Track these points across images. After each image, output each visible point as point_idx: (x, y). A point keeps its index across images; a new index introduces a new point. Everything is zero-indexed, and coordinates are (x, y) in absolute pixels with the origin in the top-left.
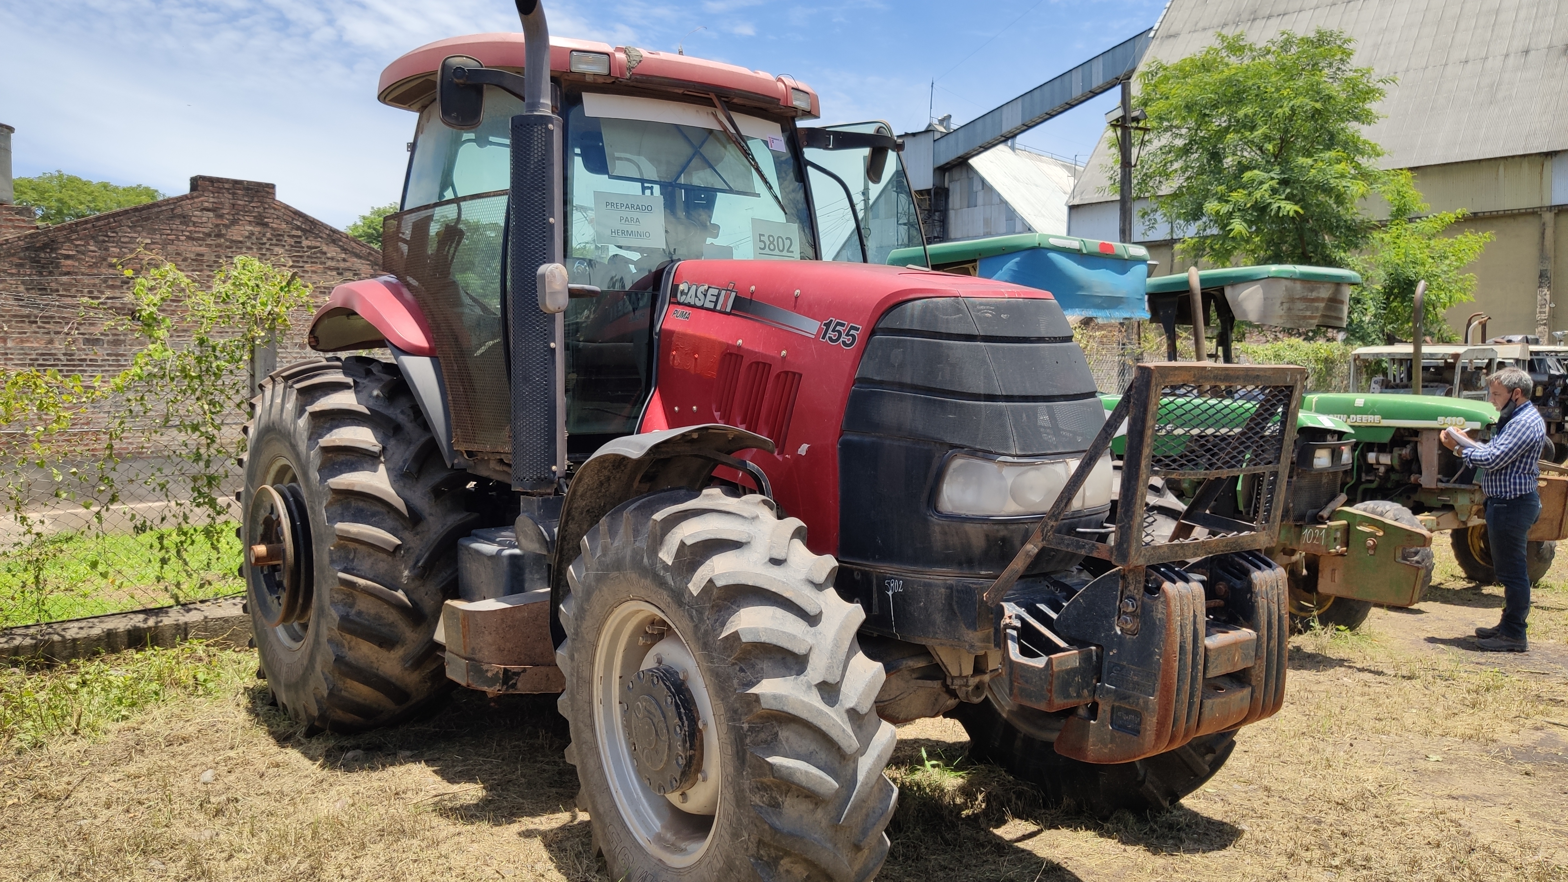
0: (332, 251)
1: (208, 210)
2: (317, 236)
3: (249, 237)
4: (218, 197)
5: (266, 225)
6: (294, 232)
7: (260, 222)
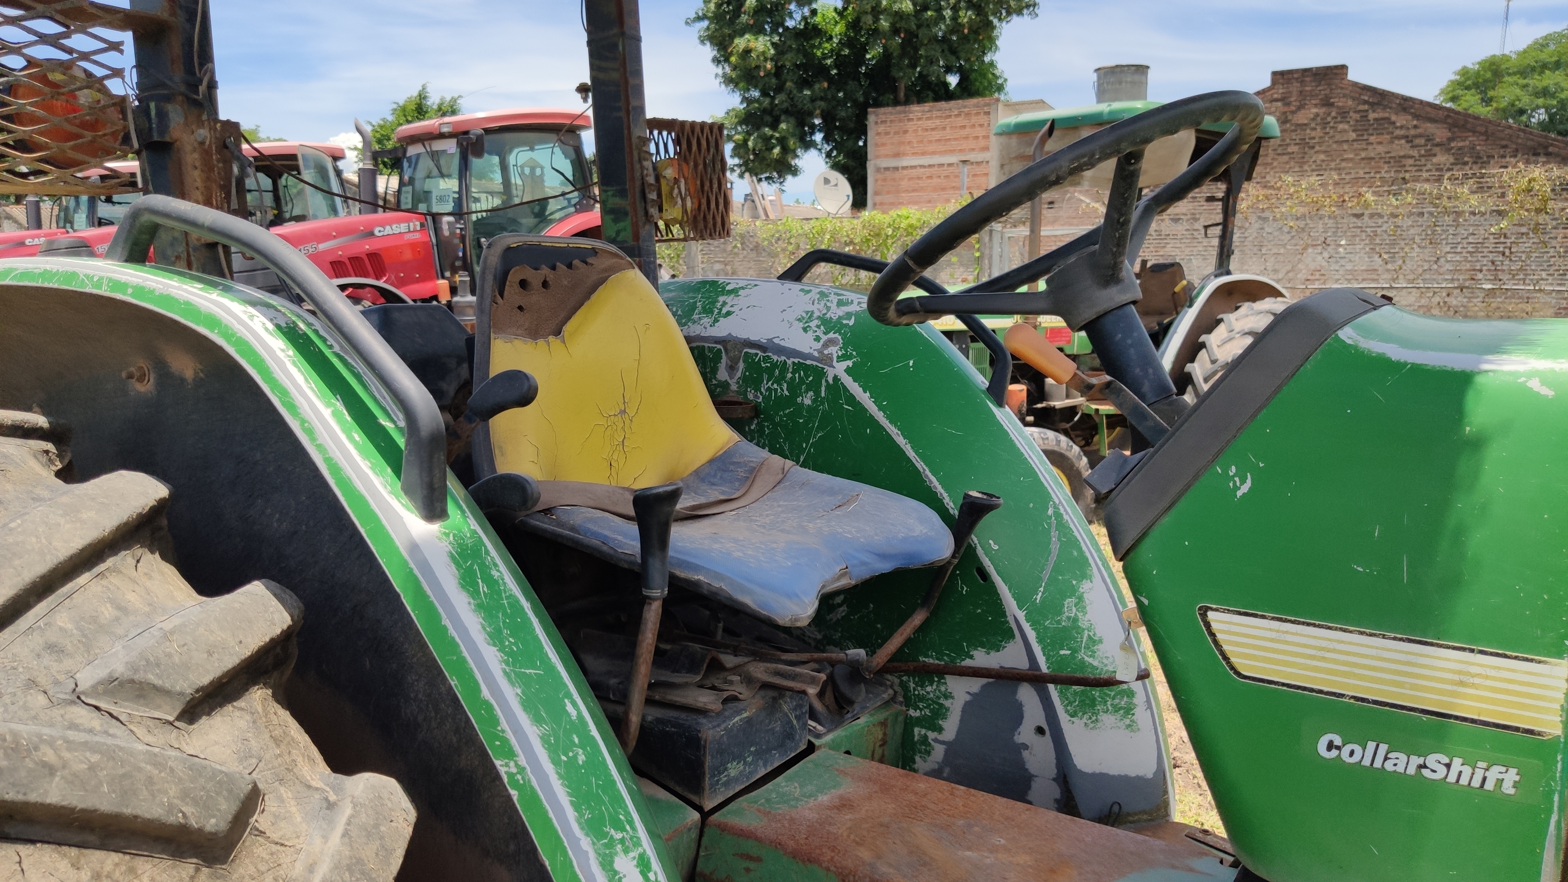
0: (1401, 120)
1: (1277, 100)
2: (1385, 107)
3: (1313, 119)
4: (1288, 88)
5: (1332, 105)
6: (1361, 107)
7: (1327, 103)
